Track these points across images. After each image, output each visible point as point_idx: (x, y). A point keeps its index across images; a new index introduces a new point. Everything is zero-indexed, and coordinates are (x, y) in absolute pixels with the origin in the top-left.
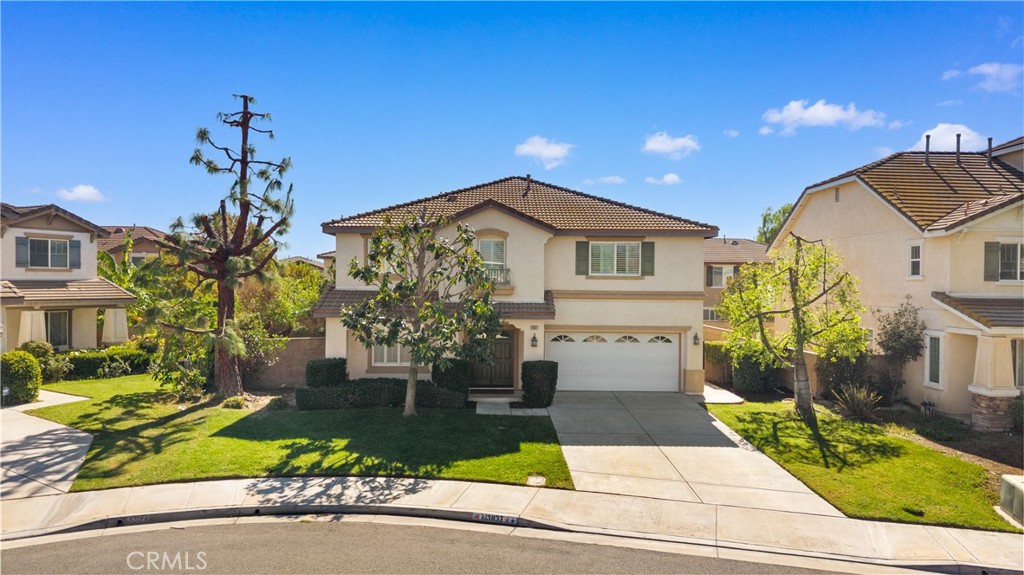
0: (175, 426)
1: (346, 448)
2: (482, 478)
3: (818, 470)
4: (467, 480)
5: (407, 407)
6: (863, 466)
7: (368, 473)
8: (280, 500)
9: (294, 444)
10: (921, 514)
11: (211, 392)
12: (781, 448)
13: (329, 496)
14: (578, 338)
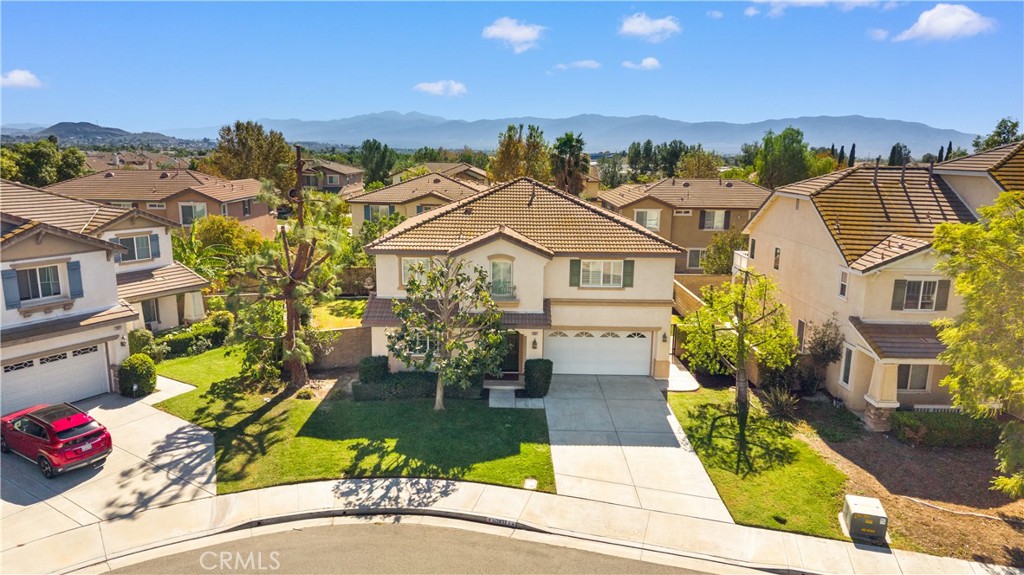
0: (267, 422)
1: (397, 449)
2: (493, 481)
3: (728, 475)
4: (483, 483)
5: (437, 404)
6: (763, 472)
7: (414, 475)
8: (357, 503)
9: (358, 444)
10: (783, 522)
11: (286, 381)
12: (710, 451)
13: (390, 499)
14: (571, 334)
